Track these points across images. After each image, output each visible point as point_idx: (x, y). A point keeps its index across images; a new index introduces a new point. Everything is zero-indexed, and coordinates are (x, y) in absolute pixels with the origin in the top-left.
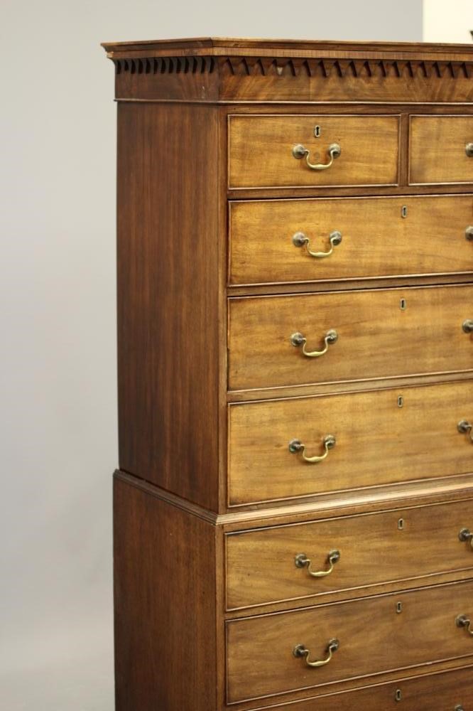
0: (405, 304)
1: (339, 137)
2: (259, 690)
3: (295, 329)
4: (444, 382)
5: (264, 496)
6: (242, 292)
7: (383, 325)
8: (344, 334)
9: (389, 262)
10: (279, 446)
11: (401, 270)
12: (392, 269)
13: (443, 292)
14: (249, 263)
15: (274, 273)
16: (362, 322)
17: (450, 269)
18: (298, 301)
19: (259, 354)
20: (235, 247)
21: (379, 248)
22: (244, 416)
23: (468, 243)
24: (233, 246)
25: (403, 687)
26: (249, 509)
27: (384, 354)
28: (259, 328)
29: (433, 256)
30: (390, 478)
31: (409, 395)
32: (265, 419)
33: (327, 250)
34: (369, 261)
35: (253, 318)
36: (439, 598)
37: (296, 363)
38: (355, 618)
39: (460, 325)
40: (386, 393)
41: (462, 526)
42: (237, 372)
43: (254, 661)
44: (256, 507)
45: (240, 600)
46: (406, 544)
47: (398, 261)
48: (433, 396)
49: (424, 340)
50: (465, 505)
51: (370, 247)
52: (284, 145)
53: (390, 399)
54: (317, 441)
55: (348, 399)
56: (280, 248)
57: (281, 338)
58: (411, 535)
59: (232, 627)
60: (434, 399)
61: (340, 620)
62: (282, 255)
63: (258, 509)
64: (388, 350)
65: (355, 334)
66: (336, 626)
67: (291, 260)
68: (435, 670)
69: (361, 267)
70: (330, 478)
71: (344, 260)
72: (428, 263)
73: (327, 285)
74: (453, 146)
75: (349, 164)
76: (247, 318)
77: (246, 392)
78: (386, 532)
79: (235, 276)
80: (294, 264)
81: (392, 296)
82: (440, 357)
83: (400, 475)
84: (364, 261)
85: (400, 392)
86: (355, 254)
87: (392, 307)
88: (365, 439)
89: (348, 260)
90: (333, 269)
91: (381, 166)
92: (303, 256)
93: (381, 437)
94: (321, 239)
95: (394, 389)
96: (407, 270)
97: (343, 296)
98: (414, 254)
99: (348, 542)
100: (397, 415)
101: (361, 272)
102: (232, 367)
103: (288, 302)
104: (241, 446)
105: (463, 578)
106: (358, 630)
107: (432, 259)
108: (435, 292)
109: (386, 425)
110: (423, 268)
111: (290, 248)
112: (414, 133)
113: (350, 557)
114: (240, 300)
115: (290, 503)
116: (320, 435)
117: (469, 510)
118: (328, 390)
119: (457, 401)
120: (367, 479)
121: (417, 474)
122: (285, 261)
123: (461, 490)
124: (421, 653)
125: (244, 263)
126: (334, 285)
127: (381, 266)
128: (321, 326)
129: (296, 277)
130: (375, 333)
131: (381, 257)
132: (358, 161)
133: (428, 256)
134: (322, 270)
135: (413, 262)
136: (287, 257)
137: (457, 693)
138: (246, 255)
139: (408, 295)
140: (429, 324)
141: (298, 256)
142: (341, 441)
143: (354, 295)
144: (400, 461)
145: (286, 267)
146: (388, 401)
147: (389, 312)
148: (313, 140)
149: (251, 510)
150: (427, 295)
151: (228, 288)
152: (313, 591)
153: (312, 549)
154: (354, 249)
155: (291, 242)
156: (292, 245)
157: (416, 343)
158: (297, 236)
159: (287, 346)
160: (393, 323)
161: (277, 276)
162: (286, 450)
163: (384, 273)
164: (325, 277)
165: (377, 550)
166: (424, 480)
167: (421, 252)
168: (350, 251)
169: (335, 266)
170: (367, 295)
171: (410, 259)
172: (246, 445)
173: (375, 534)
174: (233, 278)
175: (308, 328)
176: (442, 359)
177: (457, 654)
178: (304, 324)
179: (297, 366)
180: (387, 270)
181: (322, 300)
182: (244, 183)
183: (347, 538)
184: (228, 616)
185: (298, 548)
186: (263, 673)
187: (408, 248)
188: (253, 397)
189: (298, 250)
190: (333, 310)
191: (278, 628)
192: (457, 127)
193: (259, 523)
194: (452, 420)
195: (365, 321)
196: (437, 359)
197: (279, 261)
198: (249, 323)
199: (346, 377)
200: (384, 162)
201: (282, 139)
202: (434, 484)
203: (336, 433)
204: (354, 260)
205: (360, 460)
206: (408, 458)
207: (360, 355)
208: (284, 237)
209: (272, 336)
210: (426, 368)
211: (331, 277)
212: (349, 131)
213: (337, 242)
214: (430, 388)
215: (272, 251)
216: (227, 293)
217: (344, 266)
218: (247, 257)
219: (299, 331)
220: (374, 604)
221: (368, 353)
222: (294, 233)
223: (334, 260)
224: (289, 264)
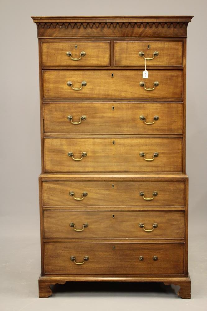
0: (114, 108)
1: (85, 49)
2: (56, 235)
3: (69, 114)
4: (133, 137)
5: (59, 170)
6: (48, 101)
7: (105, 115)
8: (89, 117)
9: (107, 93)
10: (64, 153)
11: (111, 96)
12: (108, 95)
13: (131, 105)
14: (50, 91)
15: (60, 95)
16: (96, 113)
17: (133, 97)
18: (71, 105)
19: (55, 122)
20: (45, 85)
21: (102, 88)
22: (50, 142)
23: (141, 87)
24: (44, 85)
25: (116, 245)
26: (53, 173)
27: (106, 125)
28: (55, 113)
29: (125, 92)
30: (111, 170)
31: (117, 141)
32: (58, 144)
34: (98, 92)
35: (53, 109)
36: (132, 216)
37: (70, 126)
38: (95, 217)
39: (139, 117)
40: (108, 139)
41: (141, 191)
42: (47, 127)
43: (54, 225)
44: (56, 173)
45: (48, 204)
46: (116, 194)
47: (110, 93)
48: (128, 142)
49: (123, 121)
50: (141, 183)
51: (98, 87)
52: (63, 52)
53: (109, 141)
54: (80, 154)
55: (92, 140)
56: (62, 86)
57: (64, 117)
58: (118, 191)
59: (45, 212)
60: (128, 143)
61: (88, 217)
62: (63, 89)
63: (57, 174)
64: (107, 124)
65: (94, 118)
66: (87, 219)
67: (67, 91)
68: (130, 241)
69: (95, 94)
70: (86, 166)
71: (88, 92)
72: (123, 94)
74: (133, 52)
75: (89, 58)
76: (51, 109)
77: (51, 134)
78: (107, 188)
79: (45, 95)
81: (108, 105)
82: (130, 128)
83: (115, 169)
84: (96, 92)
85: (113, 140)
86: (92, 89)
87: (109, 109)
88: (99, 155)
90: (83, 95)
91: (103, 59)
92: (71, 89)
93: (106, 155)
94: (78, 84)
95: (111, 138)
96: (114, 96)
97: (88, 104)
98: (117, 90)
99: (91, 190)
100: (113, 148)
101: (95, 96)
102: (45, 125)
103: (66, 105)
104: (49, 152)
105: (141, 209)
106: (96, 222)
107: (125, 93)
108: (127, 105)
109: (108, 150)
110: (121, 96)
111: (66, 87)
112: (116, 48)
113: (90, 195)
114: (48, 103)
115: (69, 173)
116: (80, 151)
117: (143, 185)
118: (83, 136)
119: (138, 145)
120: (101, 169)
121: (122, 170)
122: (64, 91)
123: (140, 178)
124: (124, 234)
125: (48, 91)
126: (84, 100)
127: (103, 94)
128: (79, 114)
129: (69, 96)
130: (102, 117)
131: (103, 91)
132: (93, 57)
133: (123, 91)
135: (117, 94)
137: (140, 252)
138: (49, 88)
139: (115, 105)
140: (125, 116)
141: (69, 89)
142: (89, 154)
143: (93, 104)
144: (115, 164)
145: (64, 93)
146: (109, 142)
147: (108, 111)
148: (74, 50)
149: (53, 174)
150: (124, 105)
151: (43, 99)
152: (77, 205)
153: (76, 190)
154: (91, 88)
155: (66, 84)
156: (67, 86)
157: (118, 123)
158: (69, 82)
159: (66, 120)
160: (110, 115)
161: (61, 96)
162: (67, 155)
165: (103, 194)
166: (126, 172)
167: (120, 90)
168: (90, 89)
169: (84, 93)
170: (98, 104)
171: (116, 92)
172: (51, 152)
173: (102, 189)
174: (44, 96)
175: (74, 114)
176: (131, 129)
177: (140, 237)
178: (73, 113)
179: (70, 127)
180: (105, 96)
181: (80, 105)
182: (48, 64)
183: (90, 188)
184: (44, 209)
185: (71, 190)
186: (57, 230)
187: (115, 88)
188: (54, 136)
189: (69, 87)
190: (84, 108)
192: (135, 46)
193: (55, 179)
194: (137, 152)
195: (98, 113)
196: (128, 129)
197: (62, 91)
198: (52, 111)
199: (90, 132)
200: (104, 58)
201: (62, 50)
202: (129, 174)
203: (87, 151)
204: (92, 92)
205: (98, 162)
206: (118, 163)
207: (96, 125)
208: (64, 82)
209: (60, 116)
210: (124, 132)
211: (83, 97)
212: (89, 47)
213: (85, 85)
214: (127, 139)
215: (59, 87)
216: (43, 100)
217: (88, 94)
218: (50, 89)
219: (71, 115)
220: (102, 213)
221: (99, 124)
222: (68, 81)
223: (83, 91)
224: (66, 92)
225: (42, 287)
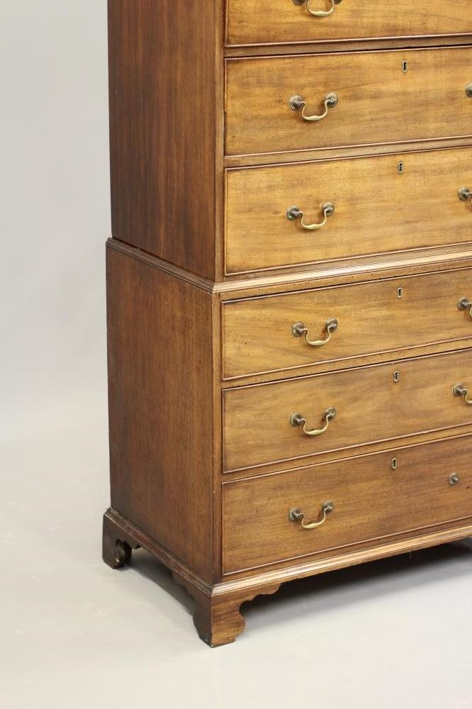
0: (408, 67)
2: (256, 458)
3: (293, 92)
4: (441, 149)
5: (262, 264)
6: (240, 53)
7: (384, 88)
8: (344, 98)
9: (392, 22)
10: (276, 213)
11: (403, 31)
12: (394, 29)
13: (446, 54)
14: (247, 22)
15: (272, 33)
16: (363, 85)
17: (455, 30)
18: (298, 63)
19: (256, 117)
20: (233, 4)
21: (381, 7)
22: (242, 182)
24: (230, 4)
25: (399, 456)
26: (246, 277)
27: (385, 119)
28: (257, 91)
29: (437, 16)
30: (389, 246)
31: (409, 161)
32: (262, 185)
33: (328, 9)
34: (371, 21)
35: (251, 80)
36: (437, 368)
37: (295, 127)
38: (352, 387)
39: (464, 89)
40: (387, 159)
41: (461, 295)
42: (234, 137)
43: (251, 430)
44: (252, 275)
45: (237, 369)
46: (405, 312)
47: (401, 21)
48: (433, 162)
49: (426, 104)
50: (464, 274)
51: (372, 7)
53: (390, 165)
54: (316, 208)
55: (348, 165)
56: (280, 7)
57: (280, 101)
58: (410, 304)
59: (229, 396)
60: (434, 165)
61: (337, 389)
62: (281, 13)
63: (256, 277)
64: (389, 114)
65: (356, 97)
66: (333, 395)
67: (291, 20)
68: (431, 438)
69: (363, 28)
70: (329, 246)
71: (345, 19)
72: (431, 24)
73: (327, 46)
76: (245, 80)
77: (243, 158)
78: (384, 301)
79: (233, 36)
80: (293, 23)
81: (394, 58)
82: (442, 121)
83: (399, 244)
84: (365, 20)
85: (400, 158)
86: (356, 13)
87: (394, 69)
88: (364, 206)
89: (349, 19)
90: (333, 29)
92: (303, 14)
93: (380, 204)
95: (395, 154)
96: (410, 30)
97: (343, 57)
98: (417, 14)
99: (345, 311)
100: (398, 181)
101: (362, 32)
102: (229, 131)
103: (287, 63)
104: (239, 212)
105: (461, 347)
106: (355, 400)
107: (435, 19)
108: (438, 54)
109: (385, 192)
110: (426, 29)
111: (289, 6)
113: (347, 327)
114: (238, 61)
115: (288, 271)
116: (318, 202)
117: (468, 279)
118: (327, 155)
119: (458, 168)
120: (367, 247)
121: (416, 243)
122: (284, 20)
123: (461, 259)
124: (418, 421)
125: (242, 22)
126: (334, 45)
127: (383, 26)
128: (321, 89)
129: (295, 37)
130: (376, 96)
131: (383, 17)
134: (323, 30)
135: (416, 21)
136: (286, 16)
137: (452, 461)
138: (244, 14)
139: (410, 56)
140: (431, 87)
141: (297, 15)
142: (339, 208)
143: (355, 57)
144: (400, 229)
145: (284, 26)
146: (388, 168)
147: (391, 75)
149: (248, 278)
150: (430, 57)
151: (225, 48)
152: (310, 360)
153: (308, 318)
154: (355, 8)
156: (291, 4)
157: (418, 106)
159: (286, 109)
160: (394, 87)
161: (276, 36)
162: (283, 217)
163: (386, 34)
164: (325, 37)
165: (374, 319)
166: (424, 248)
167: (424, 12)
168: (352, 11)
169: (336, 26)
170: (368, 56)
171: (413, 18)
172: (243, 212)
173: (373, 303)
174: (230, 38)
175: (307, 91)
176: (445, 124)
177: (454, 423)
178: (304, 86)
179: (297, 130)
180: (389, 31)
181: (322, 61)
183: (345, 307)
184: (225, 385)
185: (296, 317)
186: (260, 441)
187: (412, 7)
188: (251, 163)
189: (298, 8)
190: (333, 72)
191: (275, 397)
193: (257, 292)
194: (453, 187)
195: (367, 84)
196: (439, 124)
197: (278, 20)
198: (247, 85)
199: (346, 142)
202: (433, 252)
203: (335, 200)
204: (356, 19)
205: (358, 228)
206: (408, 226)
207: (361, 119)
209: (270, 100)
210: (428, 134)
211: (332, 37)
213: (338, 1)
214: (430, 154)
215: (271, 10)
216: (224, 54)
217: (345, 26)
218: (245, 16)
219: (298, 95)
220: (371, 373)
221: (369, 117)
223: (334, 19)
224: (288, 23)
225: (219, 615)
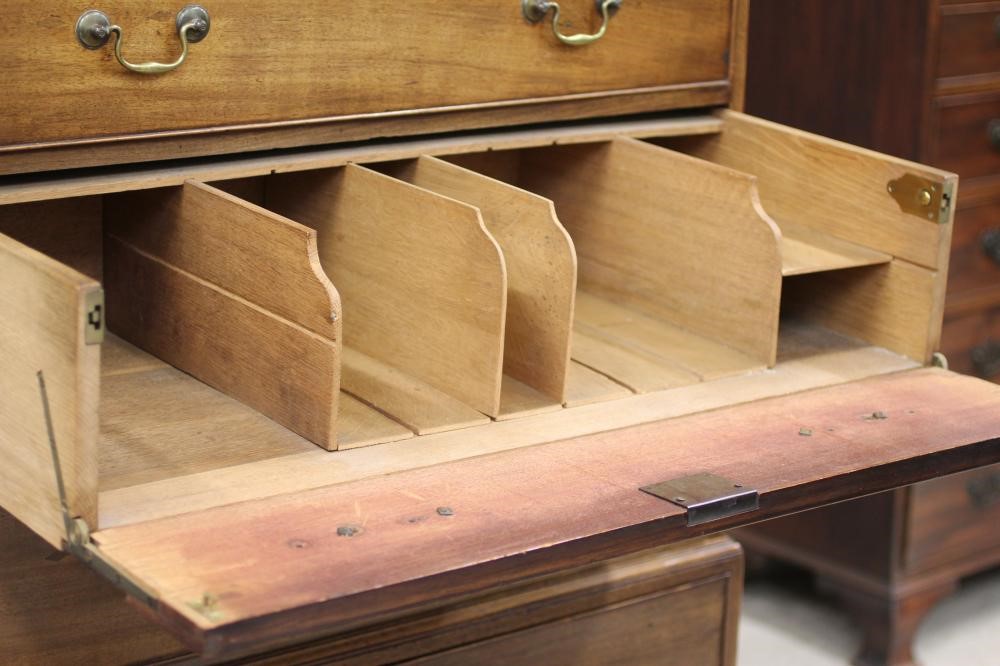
9: (334, 81)
11: (364, 101)
12: (342, 99)
15: (26, 121)
17: (485, 94)
21: (307, 47)
23: (528, 29)
29: (443, 63)
33: (172, 55)
34: (283, 80)
47: (357, 79)
51: (285, 46)
56: (42, 54)
62: (47, 71)
67: (73, 85)
69: (263, 97)
71: (217, 80)
72: (431, 81)
73: (174, 145)
80: (80, 93)
84: (268, 80)
86: (243, 63)
89: (226, 79)
90: (187, 105)
92: (105, 71)
94: (154, 25)
96: (380, 99)
98: (395, 59)
101: (261, 108)
107: (440, 70)
110: (420, 94)
111: (69, 52)
122: (55, 87)
126: (192, 142)
127: (314, 92)
129: (87, 127)
131: (313, 70)
133: (430, 62)
134: (161, 106)
135: (395, 79)
136: (61, 76)
141: (91, 72)
145: (57, 102)
154: (241, 51)
155: (73, 36)
156: (74, 45)
158: (84, 21)
163: (322, 110)
164: (168, 124)
167: (413, 56)
168: (234, 58)
169: (194, 95)
171: (388, 72)
180: (328, 103)
187: (383, 45)
189: (92, 57)
197: (40, 87)
204: (245, 79)
208: (52, 23)
211: (185, 124)
213: (197, 34)
215: (19, 61)
217: (216, 96)
222: (79, 12)
223: (190, 79)
224: (67, 93)
